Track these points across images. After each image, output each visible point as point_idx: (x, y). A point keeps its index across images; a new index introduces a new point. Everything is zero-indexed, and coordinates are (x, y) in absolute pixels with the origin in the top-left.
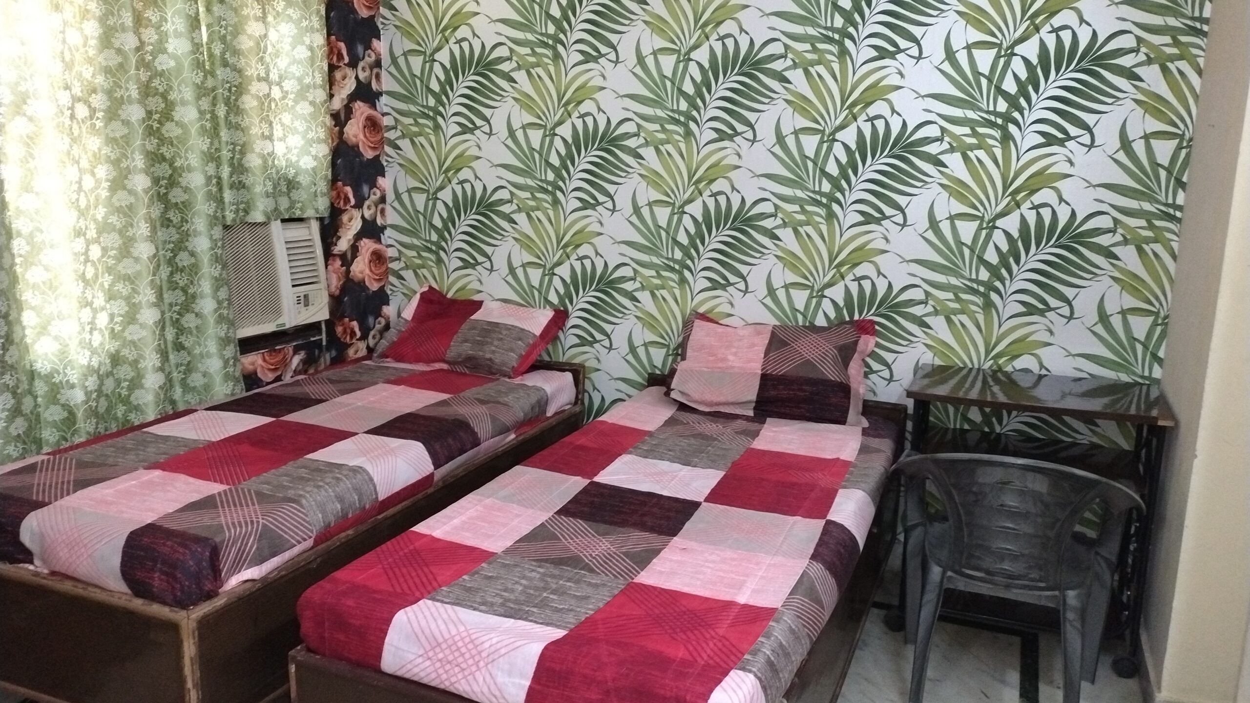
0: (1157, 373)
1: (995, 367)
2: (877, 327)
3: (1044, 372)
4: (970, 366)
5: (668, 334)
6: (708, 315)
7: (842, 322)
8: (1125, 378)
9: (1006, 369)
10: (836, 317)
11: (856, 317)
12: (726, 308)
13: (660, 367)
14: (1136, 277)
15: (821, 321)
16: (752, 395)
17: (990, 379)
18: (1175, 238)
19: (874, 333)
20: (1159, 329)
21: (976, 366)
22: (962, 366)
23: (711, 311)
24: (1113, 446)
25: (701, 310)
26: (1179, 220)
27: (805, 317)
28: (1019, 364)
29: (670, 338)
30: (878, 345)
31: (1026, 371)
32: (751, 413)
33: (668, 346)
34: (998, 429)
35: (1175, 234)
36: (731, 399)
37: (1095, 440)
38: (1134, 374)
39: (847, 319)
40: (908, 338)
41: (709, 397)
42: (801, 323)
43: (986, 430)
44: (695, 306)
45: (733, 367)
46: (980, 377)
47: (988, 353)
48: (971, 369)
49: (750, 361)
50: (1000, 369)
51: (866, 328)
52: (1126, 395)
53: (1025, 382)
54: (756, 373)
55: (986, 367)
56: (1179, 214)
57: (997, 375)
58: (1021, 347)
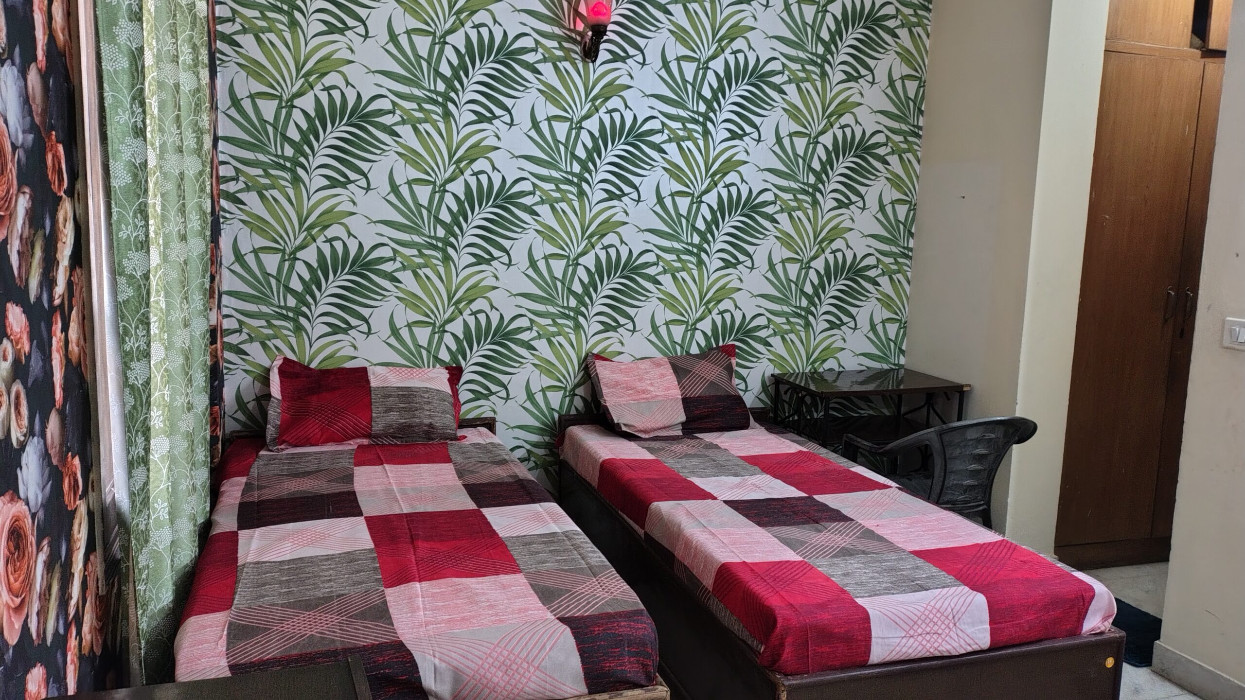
0: (902, 361)
1: (812, 370)
2: (737, 350)
3: (841, 369)
4: (797, 371)
6: (602, 355)
7: (711, 349)
8: (886, 367)
9: (819, 371)
10: (706, 345)
11: (721, 344)
12: (617, 347)
13: (558, 409)
14: (889, 296)
15: (694, 350)
16: (679, 417)
18: (908, 269)
19: (735, 355)
20: (902, 330)
21: (801, 371)
22: (792, 372)
23: (604, 350)
25: (595, 351)
26: (910, 258)
27: (682, 347)
28: (827, 366)
30: (738, 365)
31: (831, 370)
32: (680, 433)
33: (565, 389)
34: (815, 415)
35: (908, 266)
36: (660, 425)
37: (871, 412)
38: (891, 363)
39: (714, 346)
40: (755, 355)
42: (679, 354)
43: (809, 417)
44: (590, 348)
45: (657, 396)
46: (804, 379)
47: (808, 360)
48: (798, 374)
49: (668, 389)
50: (816, 371)
51: (730, 351)
52: (886, 379)
53: (830, 378)
54: (677, 398)
55: (807, 371)
56: (910, 254)
57: (815, 376)
58: (829, 352)
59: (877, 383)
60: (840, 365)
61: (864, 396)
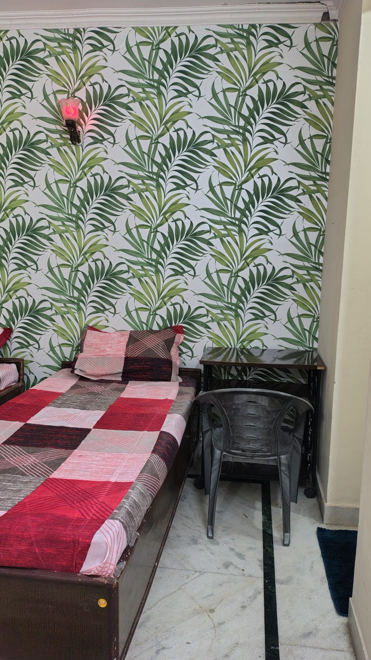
0: (316, 345)
1: (242, 347)
2: (184, 329)
3: (265, 348)
4: (230, 347)
5: (72, 339)
6: (94, 327)
7: (167, 328)
8: (301, 349)
9: (247, 348)
10: (163, 325)
11: (173, 325)
12: (105, 323)
13: (69, 358)
14: (303, 298)
15: (155, 328)
16: (120, 368)
17: (239, 353)
18: (320, 279)
19: (183, 332)
20: (315, 324)
21: (233, 347)
22: (226, 347)
23: (96, 325)
24: (298, 383)
25: (91, 325)
26: (321, 271)
27: (147, 325)
28: (253, 344)
29: (74, 341)
30: (185, 339)
31: (256, 348)
32: (120, 379)
33: (73, 346)
34: (245, 378)
35: (320, 277)
36: (109, 372)
37: (290, 380)
38: (306, 346)
39: (169, 326)
40: (199, 334)
41: (97, 372)
42: (145, 329)
43: (240, 379)
44: (87, 323)
45: (109, 355)
46: (236, 352)
47: (238, 340)
48: (231, 349)
49: (119, 350)
50: (244, 348)
51: (179, 330)
52: (303, 356)
53: (256, 353)
54: (122, 357)
55: (238, 347)
56: (321, 268)
57: (243, 351)
58: (254, 336)
59: (295, 359)
60: (264, 345)
61: (284, 368)
